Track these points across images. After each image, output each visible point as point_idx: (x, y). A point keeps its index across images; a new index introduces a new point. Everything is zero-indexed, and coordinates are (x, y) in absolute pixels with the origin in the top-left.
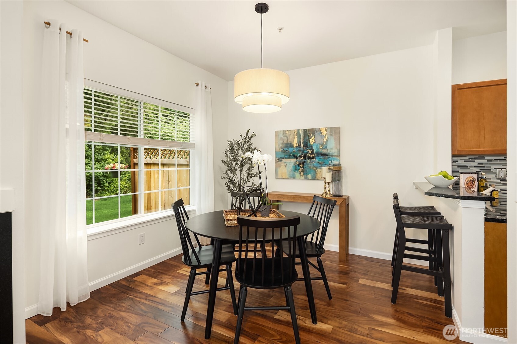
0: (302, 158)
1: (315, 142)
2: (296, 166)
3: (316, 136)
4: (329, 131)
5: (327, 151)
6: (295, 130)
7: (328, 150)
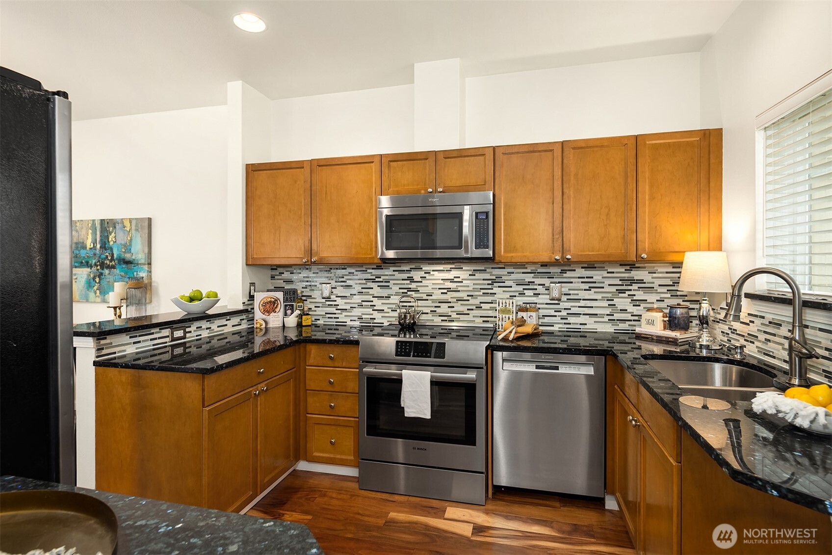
0: (99, 267)
1: (116, 242)
2: (90, 280)
3: (117, 232)
4: (134, 223)
5: (132, 256)
6: (88, 221)
7: (132, 254)
